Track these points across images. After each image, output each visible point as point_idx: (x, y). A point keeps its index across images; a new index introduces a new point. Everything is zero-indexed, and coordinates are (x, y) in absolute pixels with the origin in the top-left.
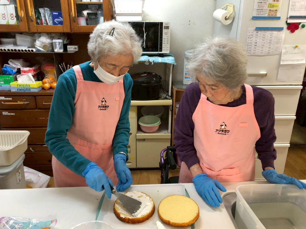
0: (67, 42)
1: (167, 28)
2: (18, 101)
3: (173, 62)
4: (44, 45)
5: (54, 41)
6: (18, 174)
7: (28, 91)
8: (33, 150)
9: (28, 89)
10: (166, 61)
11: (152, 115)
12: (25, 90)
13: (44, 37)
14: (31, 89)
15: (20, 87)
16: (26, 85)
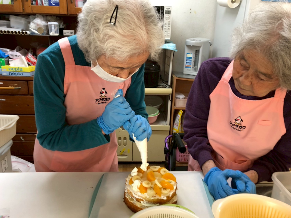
0: (63, 27)
1: (169, 12)
2: (10, 86)
3: (174, 48)
4: (39, 27)
5: (49, 23)
6: (3, 162)
7: (20, 75)
8: (23, 139)
9: (20, 73)
10: (167, 47)
11: (149, 106)
12: (17, 74)
13: (39, 19)
14: (23, 73)
15: (12, 71)
16: (18, 69)
